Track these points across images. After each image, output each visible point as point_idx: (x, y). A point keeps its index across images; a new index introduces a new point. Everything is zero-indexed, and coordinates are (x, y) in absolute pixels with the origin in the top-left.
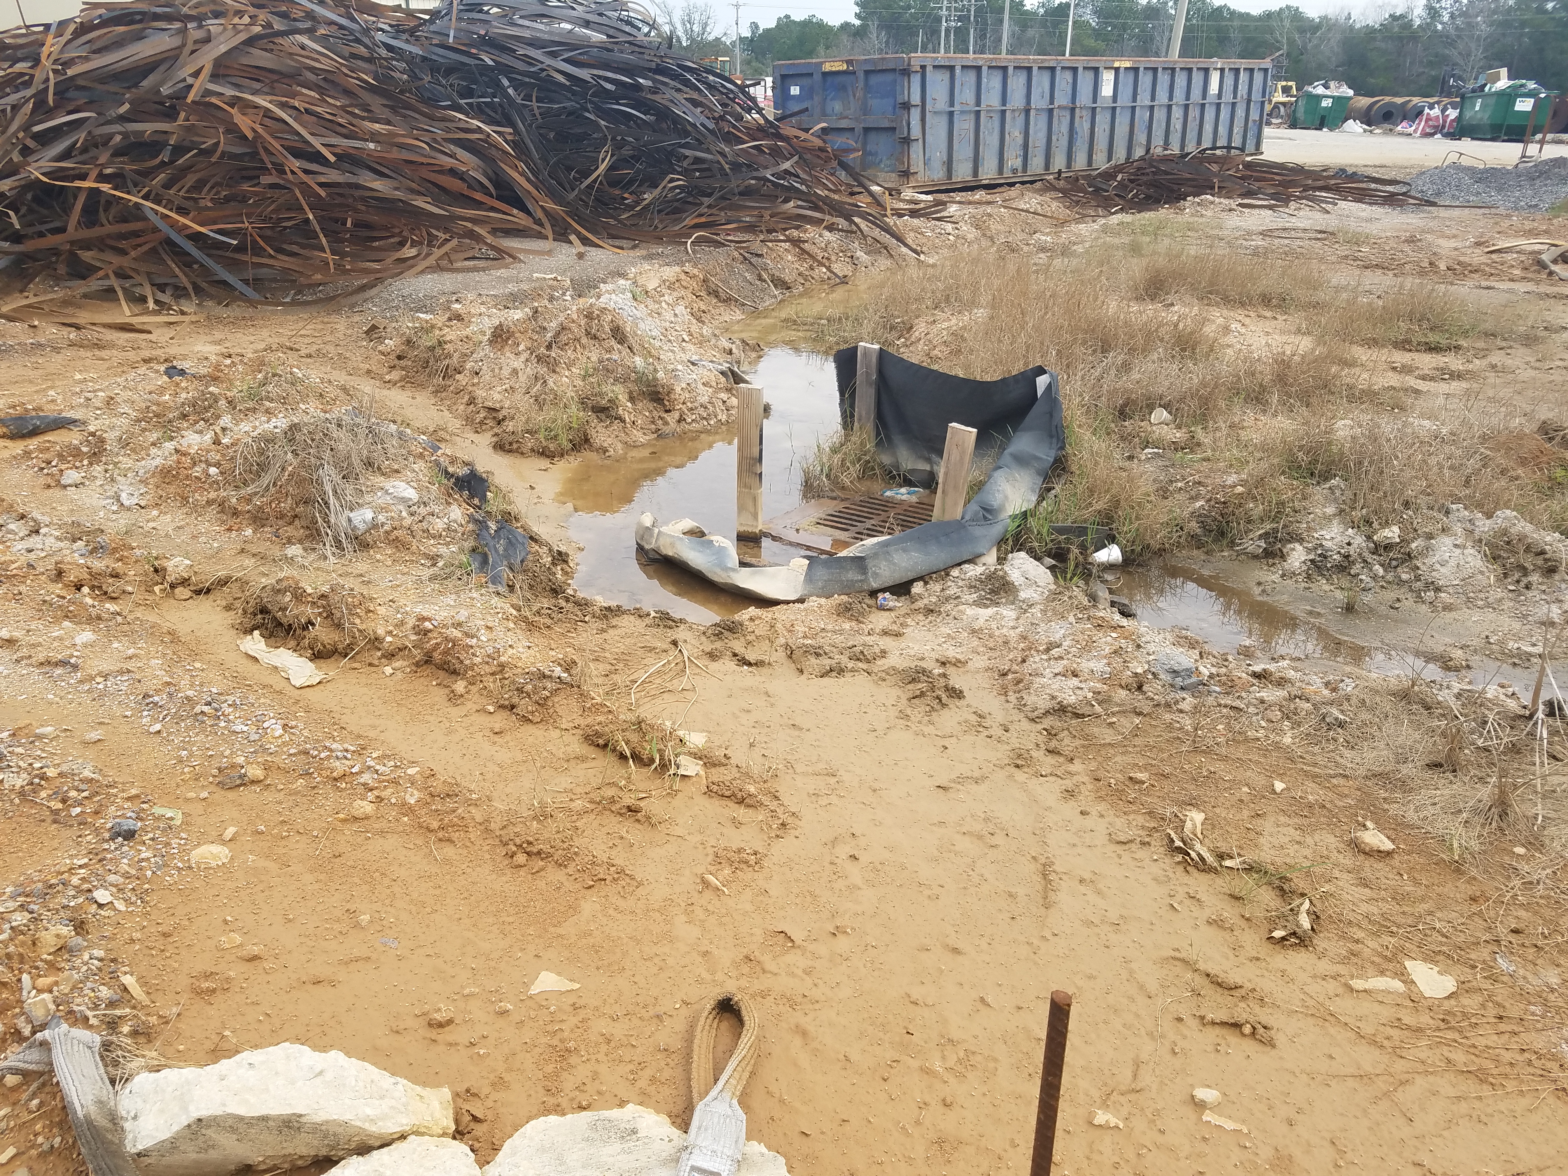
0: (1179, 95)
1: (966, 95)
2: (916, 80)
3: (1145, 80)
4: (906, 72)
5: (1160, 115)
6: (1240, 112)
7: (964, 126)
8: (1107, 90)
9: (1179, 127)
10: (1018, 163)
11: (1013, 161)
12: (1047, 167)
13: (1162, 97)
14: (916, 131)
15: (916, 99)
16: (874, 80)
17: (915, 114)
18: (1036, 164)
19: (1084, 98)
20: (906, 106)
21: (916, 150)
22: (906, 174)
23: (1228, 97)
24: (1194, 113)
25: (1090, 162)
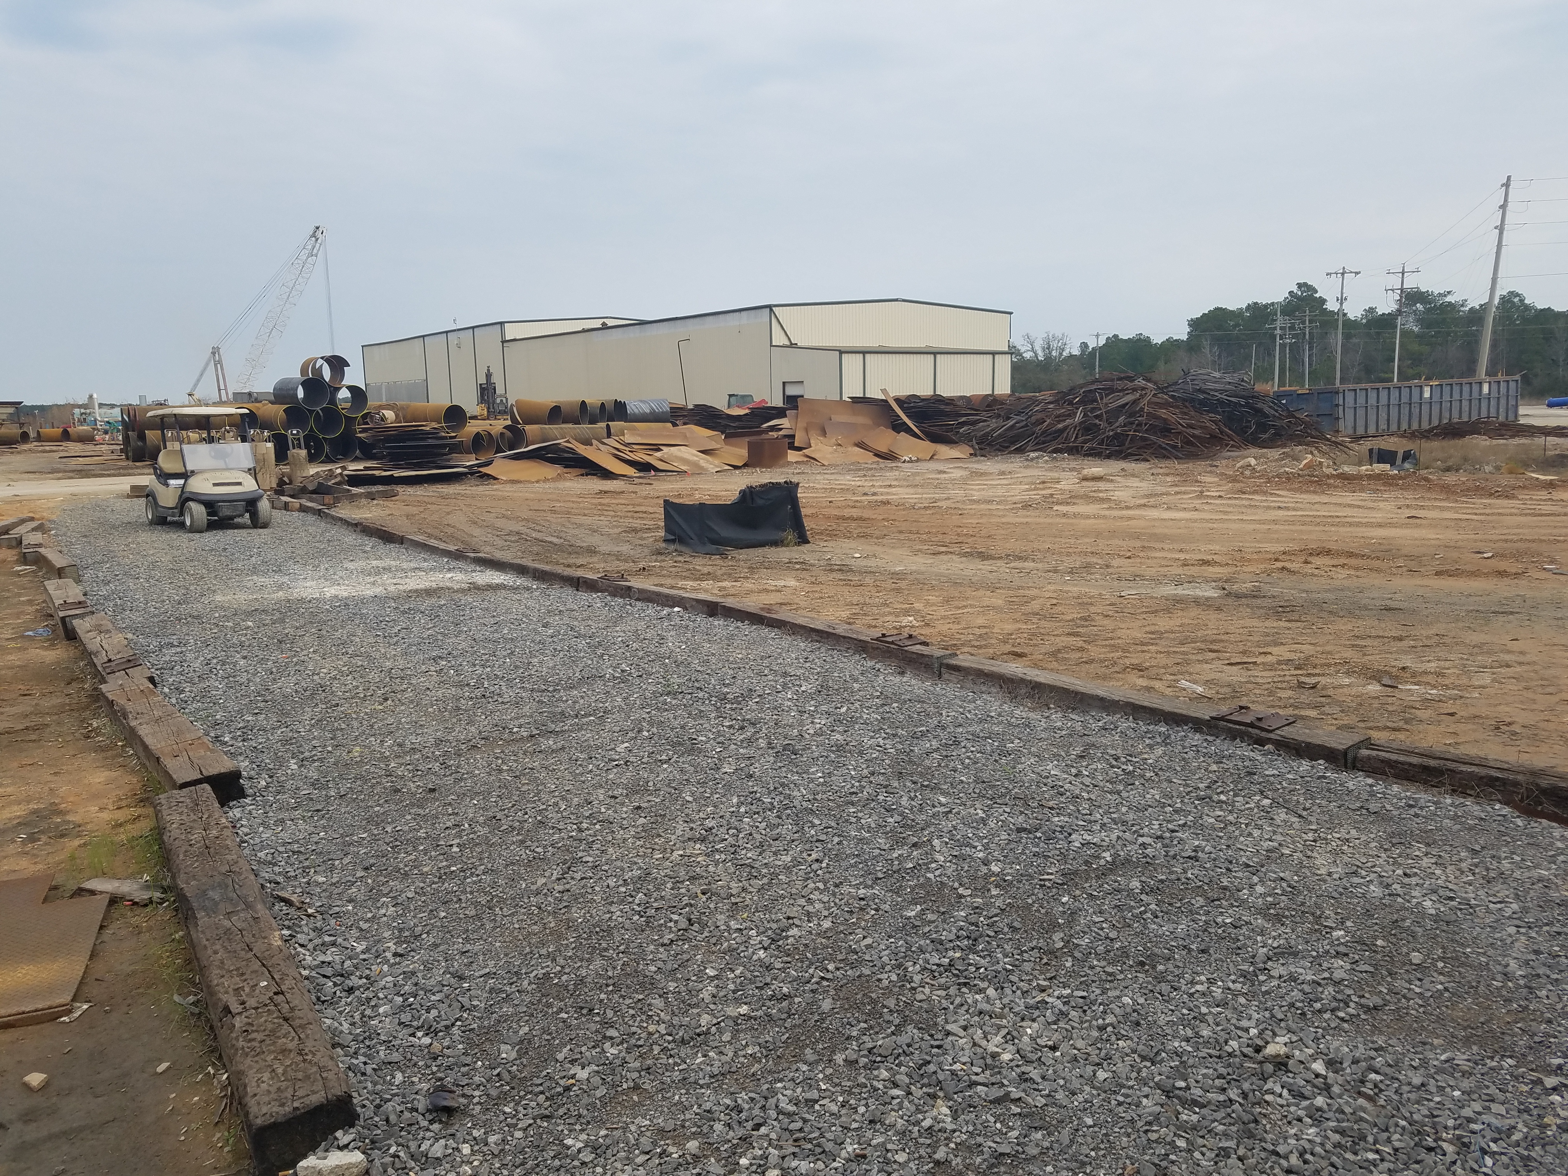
0: (1466, 395)
1: (1361, 400)
2: (1341, 395)
3: (1446, 390)
4: (1337, 393)
5: (1456, 405)
6: (1503, 402)
7: (1361, 412)
8: (1427, 394)
9: (1467, 409)
10: (1385, 427)
11: (1383, 426)
12: (1399, 428)
13: (1456, 396)
14: (1341, 415)
15: (1341, 402)
16: (1321, 396)
17: (1341, 408)
18: (1394, 427)
19: (1415, 398)
20: (1337, 405)
21: (1341, 422)
22: (1338, 431)
23: (1494, 394)
24: (1475, 403)
25: (1420, 426)
